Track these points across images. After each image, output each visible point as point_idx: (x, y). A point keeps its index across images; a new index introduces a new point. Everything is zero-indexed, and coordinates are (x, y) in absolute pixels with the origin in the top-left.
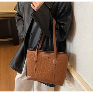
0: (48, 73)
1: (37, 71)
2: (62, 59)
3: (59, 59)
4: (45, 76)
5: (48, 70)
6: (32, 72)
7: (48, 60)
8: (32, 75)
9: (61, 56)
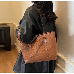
0: (42, 52)
1: (32, 53)
2: (50, 37)
3: (48, 38)
4: (40, 56)
5: (42, 50)
6: (28, 56)
7: (40, 42)
8: (29, 58)
9: (49, 35)
